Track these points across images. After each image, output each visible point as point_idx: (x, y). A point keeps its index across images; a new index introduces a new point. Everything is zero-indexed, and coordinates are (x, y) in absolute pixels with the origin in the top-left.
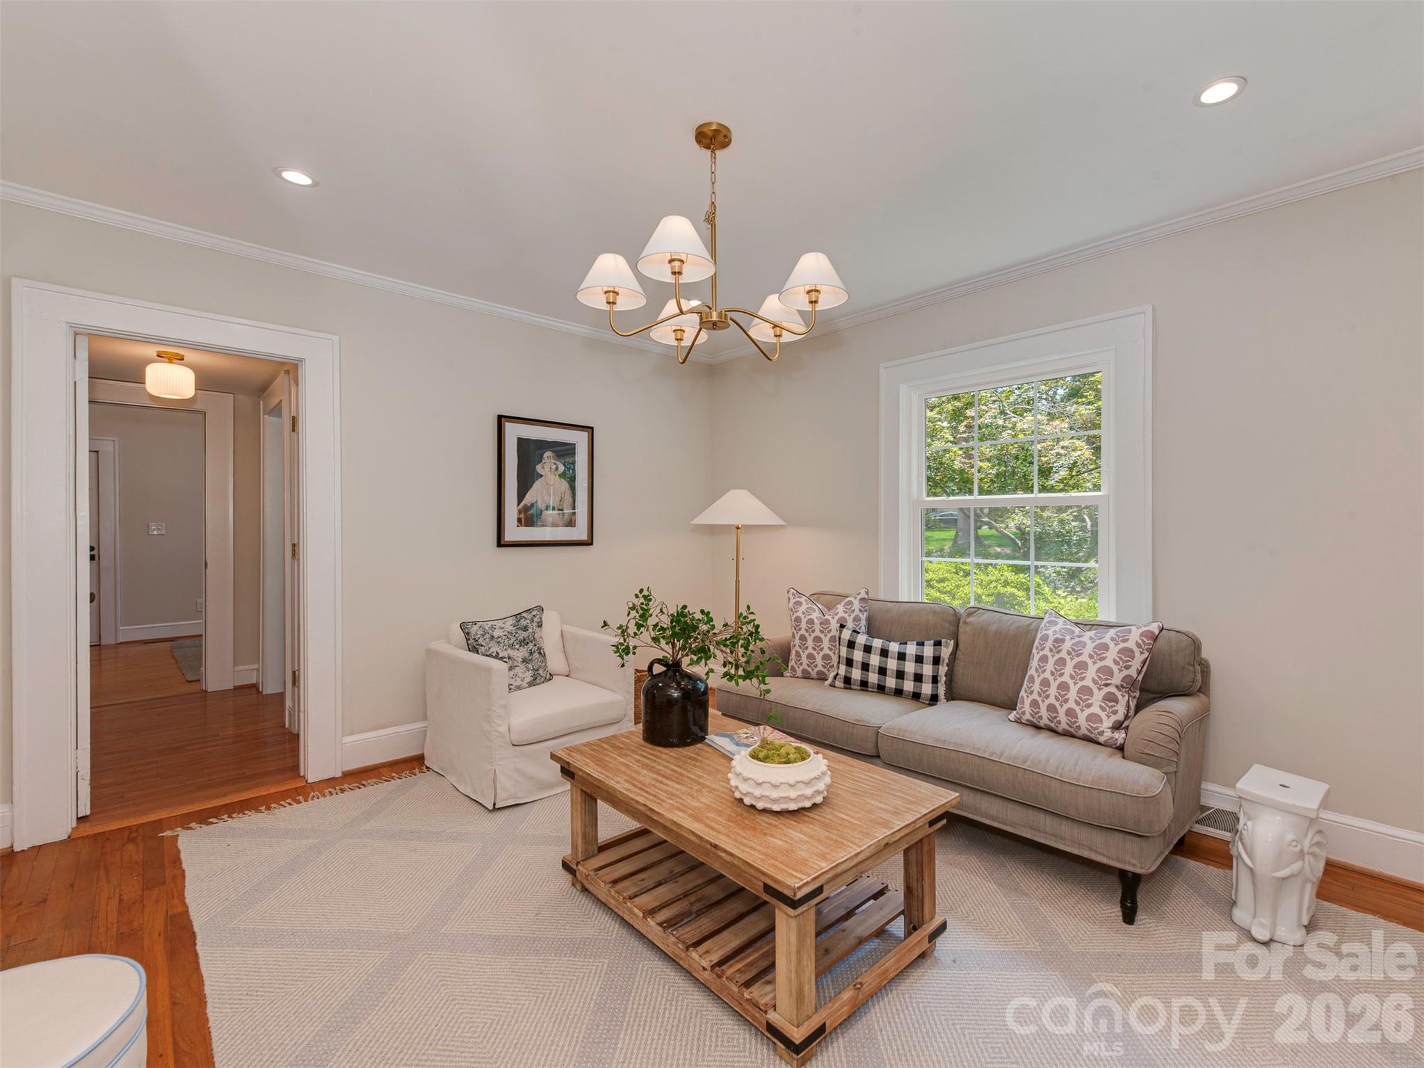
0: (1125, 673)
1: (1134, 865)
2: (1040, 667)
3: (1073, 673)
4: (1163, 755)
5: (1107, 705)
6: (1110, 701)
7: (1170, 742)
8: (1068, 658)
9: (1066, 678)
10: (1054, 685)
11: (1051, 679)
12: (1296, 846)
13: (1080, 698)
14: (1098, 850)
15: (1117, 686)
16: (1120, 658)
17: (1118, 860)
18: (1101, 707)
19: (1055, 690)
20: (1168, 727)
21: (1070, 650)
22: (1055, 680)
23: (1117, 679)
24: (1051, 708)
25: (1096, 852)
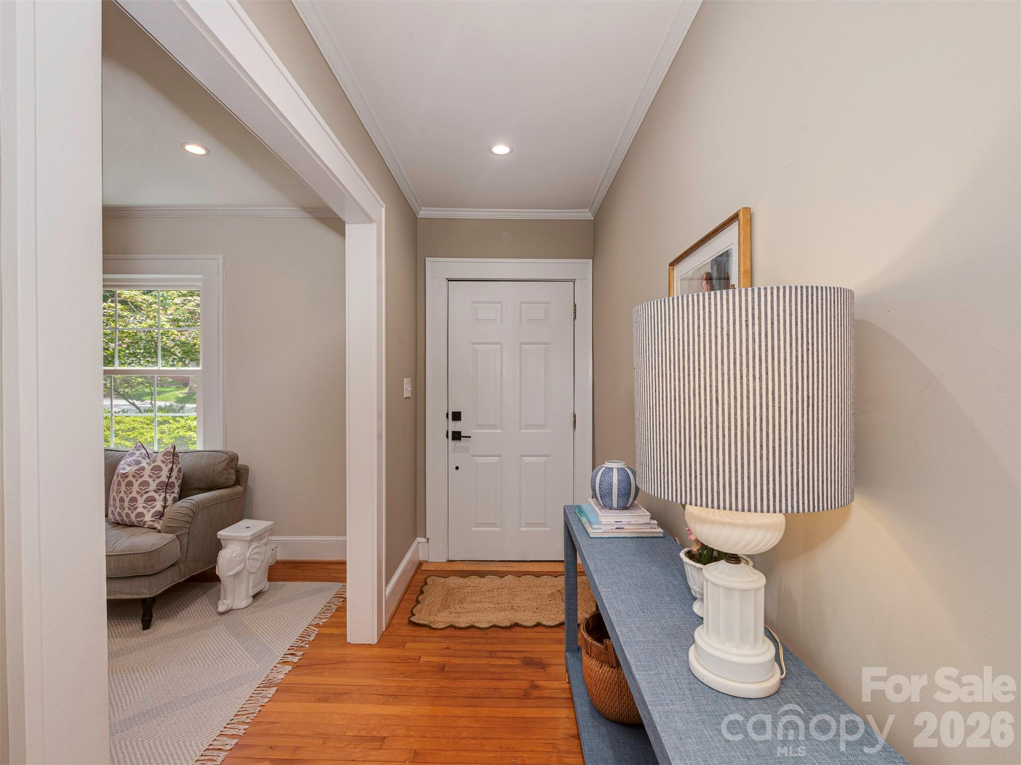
0: (158, 481)
1: (146, 594)
2: (128, 490)
3: (139, 490)
4: (178, 525)
5: (148, 505)
6: (150, 501)
7: (183, 517)
8: (134, 480)
9: (134, 494)
10: (127, 500)
11: (125, 496)
12: (240, 557)
13: (130, 505)
14: (126, 592)
15: (155, 491)
16: (153, 473)
17: (137, 594)
18: (144, 507)
19: (128, 503)
20: (184, 508)
21: (134, 474)
22: (127, 497)
23: (153, 485)
24: (119, 514)
25: (125, 593)
